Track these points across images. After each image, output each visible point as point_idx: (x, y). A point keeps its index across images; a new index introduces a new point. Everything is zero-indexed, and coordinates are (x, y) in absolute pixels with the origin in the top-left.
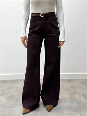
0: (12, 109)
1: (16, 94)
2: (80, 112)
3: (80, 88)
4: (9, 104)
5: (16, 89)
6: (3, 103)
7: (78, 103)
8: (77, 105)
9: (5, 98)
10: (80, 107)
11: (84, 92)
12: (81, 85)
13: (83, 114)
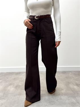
0: (21, 96)
1: (21, 84)
2: (75, 98)
3: (73, 78)
4: (17, 92)
5: (20, 80)
6: (12, 91)
7: (73, 91)
8: (72, 92)
9: (13, 87)
10: (75, 94)
11: (77, 82)
12: (74, 76)
13: (77, 99)
